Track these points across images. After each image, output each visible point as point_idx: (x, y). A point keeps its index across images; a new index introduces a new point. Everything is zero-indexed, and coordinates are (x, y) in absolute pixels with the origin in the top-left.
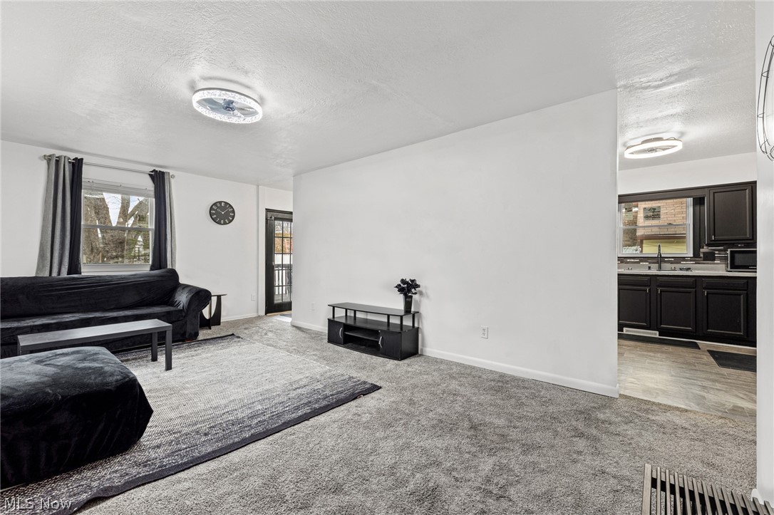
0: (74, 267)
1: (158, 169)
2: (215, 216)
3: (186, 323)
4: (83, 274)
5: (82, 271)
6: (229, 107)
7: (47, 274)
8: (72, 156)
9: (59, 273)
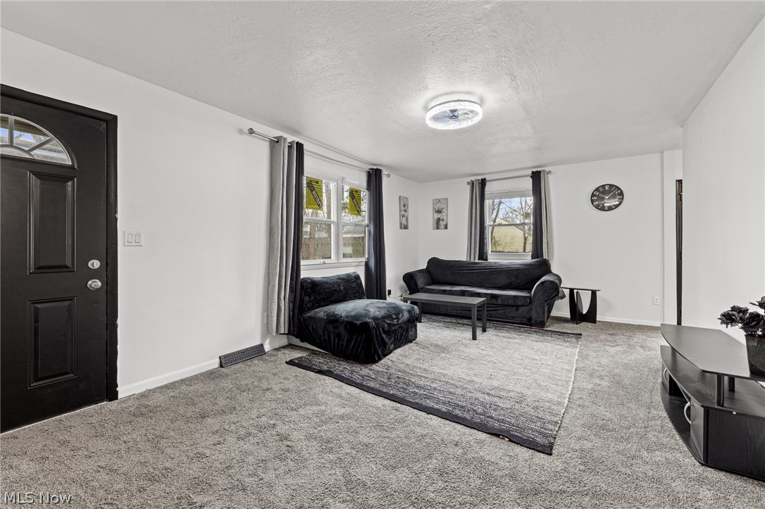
0: (483, 256)
1: (534, 170)
2: (596, 203)
3: (532, 309)
4: (489, 261)
5: (488, 258)
6: (453, 115)
7: (468, 260)
8: (480, 178)
9: (475, 259)
